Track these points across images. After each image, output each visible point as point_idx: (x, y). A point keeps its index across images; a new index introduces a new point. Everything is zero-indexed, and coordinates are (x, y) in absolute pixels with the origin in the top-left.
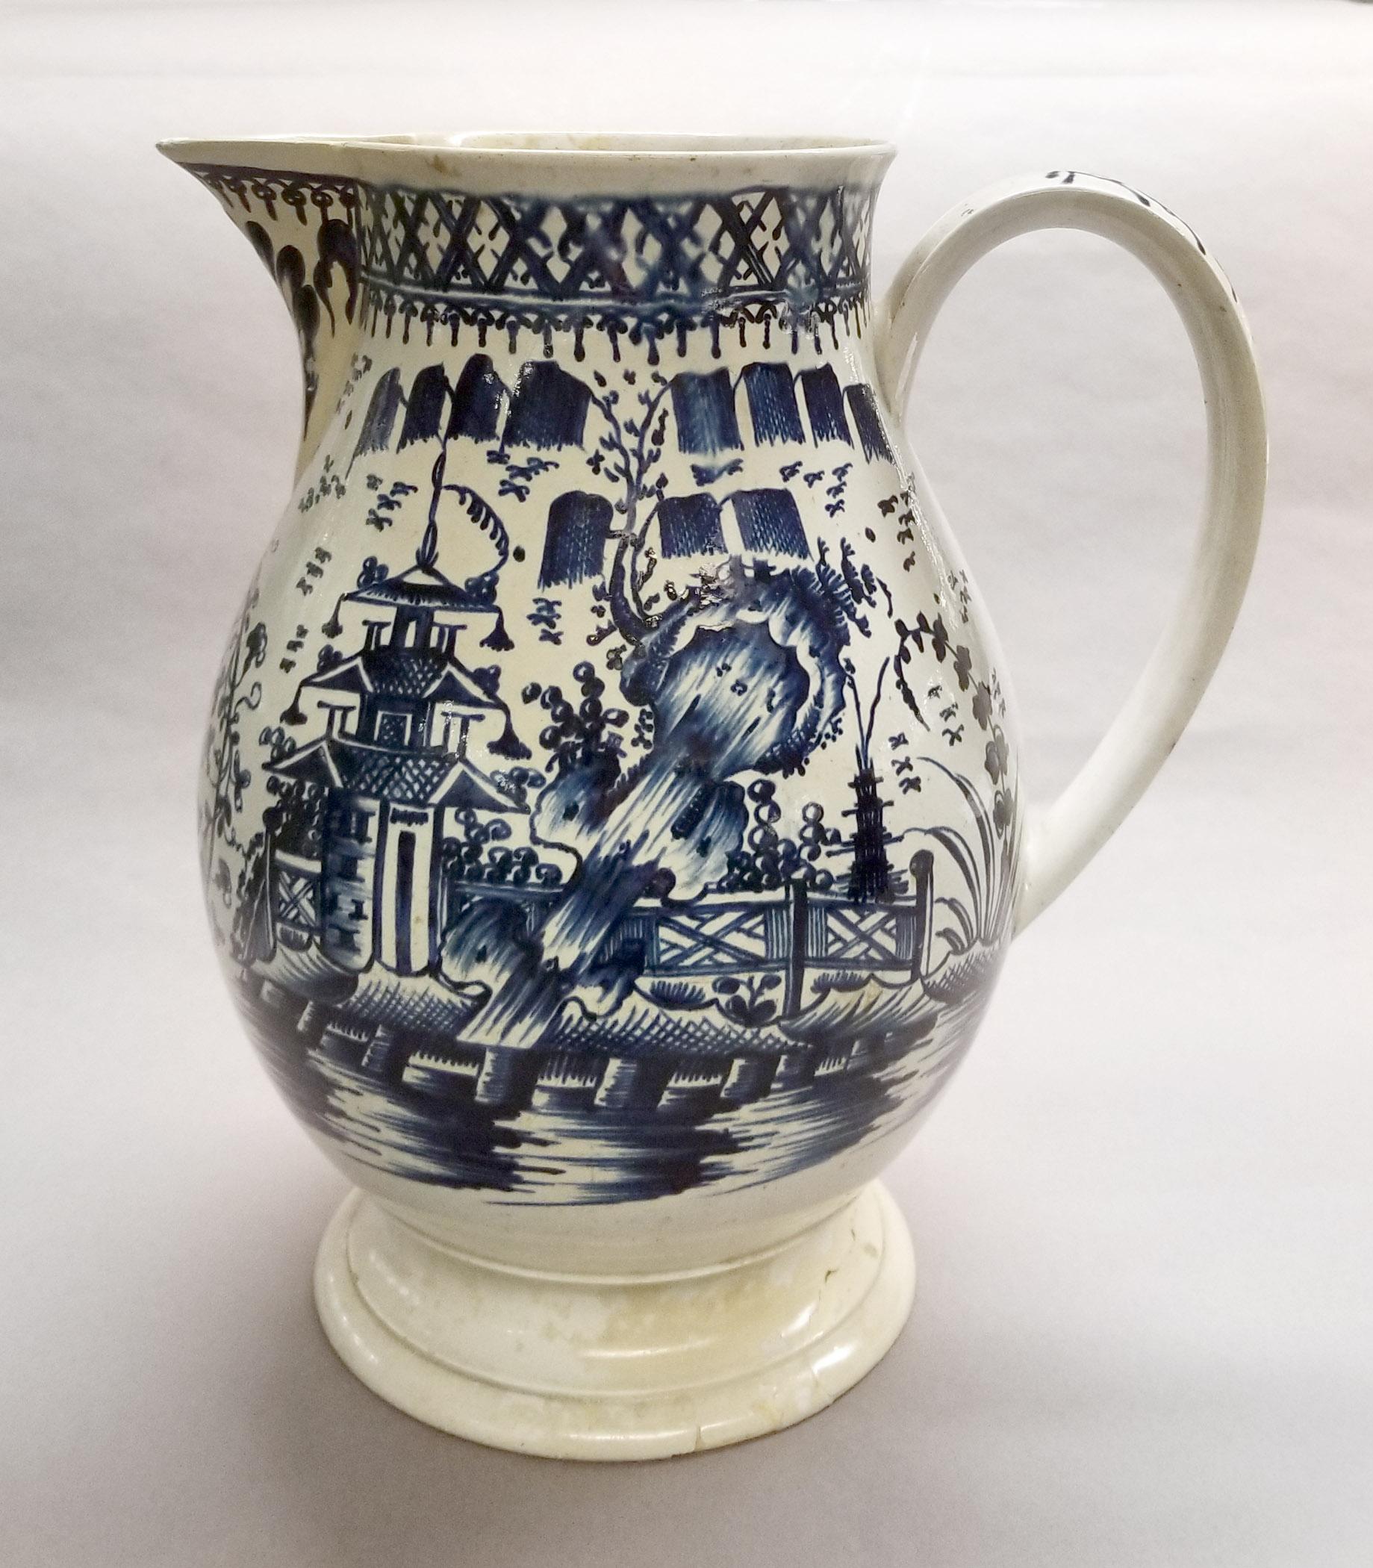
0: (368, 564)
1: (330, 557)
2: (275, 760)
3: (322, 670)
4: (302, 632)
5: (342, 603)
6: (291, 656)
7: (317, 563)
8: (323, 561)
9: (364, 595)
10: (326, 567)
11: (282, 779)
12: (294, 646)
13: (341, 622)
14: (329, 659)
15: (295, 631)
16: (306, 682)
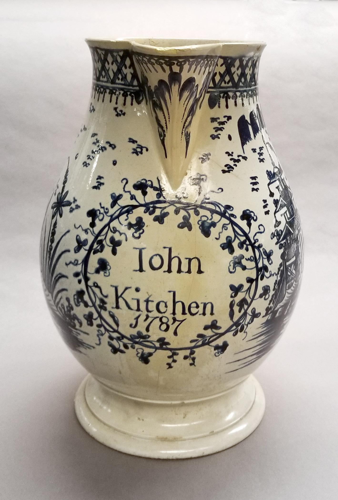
0: (267, 173)
1: (257, 177)
2: (278, 239)
3: (276, 207)
4: (265, 201)
5: (269, 186)
6: (266, 209)
7: (254, 181)
8: (256, 180)
9: (272, 181)
10: (257, 180)
11: (282, 242)
12: (265, 207)
13: (272, 191)
14: (276, 202)
15: (263, 202)
16: (276, 212)
